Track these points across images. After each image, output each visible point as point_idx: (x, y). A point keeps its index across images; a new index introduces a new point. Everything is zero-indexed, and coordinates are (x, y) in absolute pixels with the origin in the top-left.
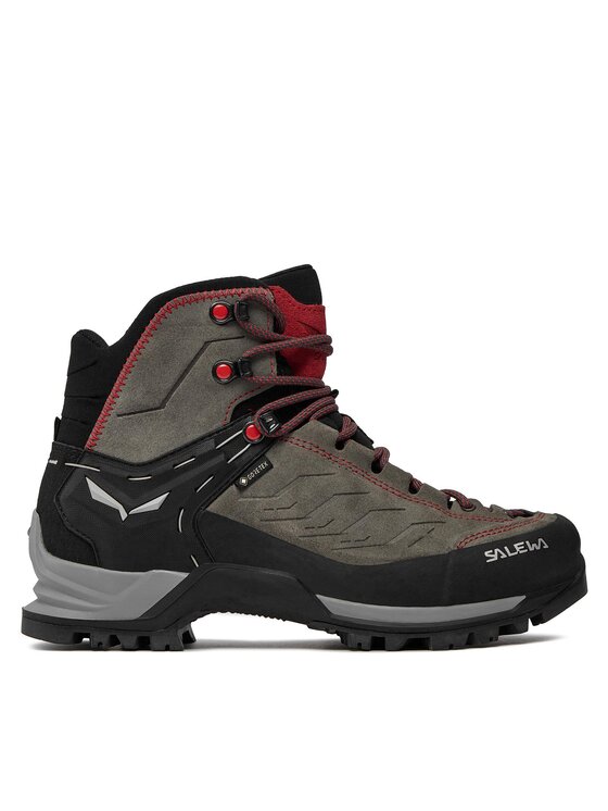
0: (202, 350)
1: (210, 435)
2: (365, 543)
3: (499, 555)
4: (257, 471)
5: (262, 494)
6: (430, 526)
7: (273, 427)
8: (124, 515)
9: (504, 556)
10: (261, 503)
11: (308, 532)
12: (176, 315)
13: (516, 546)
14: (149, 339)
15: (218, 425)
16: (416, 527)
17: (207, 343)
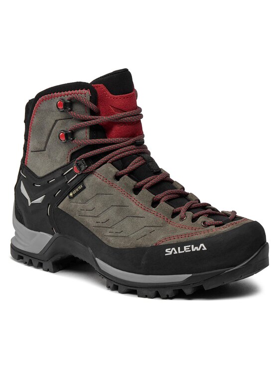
0: (55, 124)
1: (60, 168)
2: (119, 235)
3: (173, 251)
4: (77, 190)
5: (80, 202)
6: (153, 229)
7: (83, 167)
8: (30, 204)
9: (176, 252)
10: (80, 206)
11: (97, 225)
12: (43, 106)
13: (185, 247)
14: (35, 116)
15: (65, 163)
16: (146, 228)
17: (56, 121)
